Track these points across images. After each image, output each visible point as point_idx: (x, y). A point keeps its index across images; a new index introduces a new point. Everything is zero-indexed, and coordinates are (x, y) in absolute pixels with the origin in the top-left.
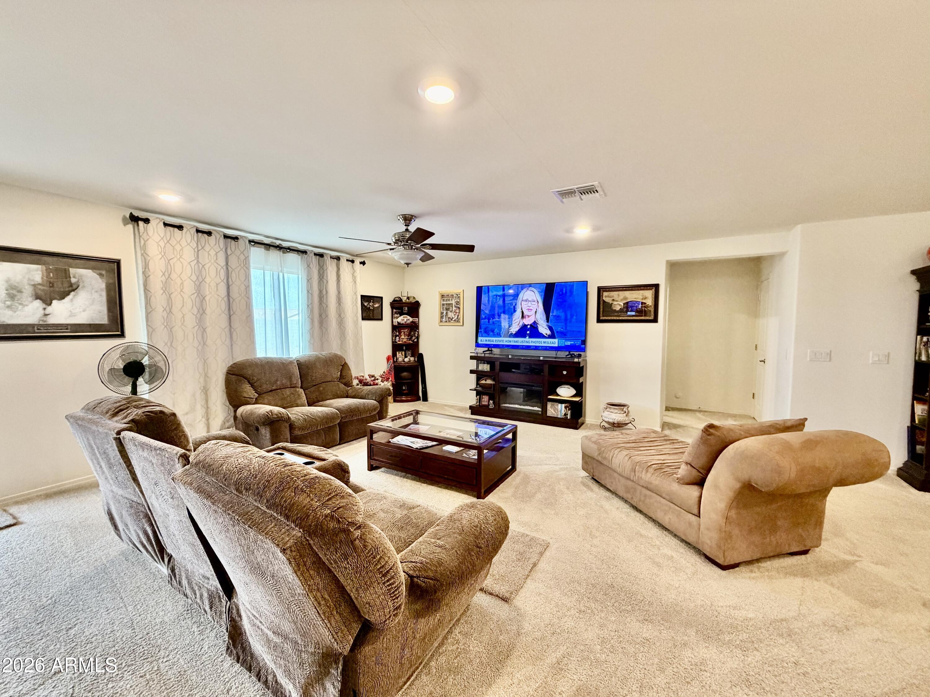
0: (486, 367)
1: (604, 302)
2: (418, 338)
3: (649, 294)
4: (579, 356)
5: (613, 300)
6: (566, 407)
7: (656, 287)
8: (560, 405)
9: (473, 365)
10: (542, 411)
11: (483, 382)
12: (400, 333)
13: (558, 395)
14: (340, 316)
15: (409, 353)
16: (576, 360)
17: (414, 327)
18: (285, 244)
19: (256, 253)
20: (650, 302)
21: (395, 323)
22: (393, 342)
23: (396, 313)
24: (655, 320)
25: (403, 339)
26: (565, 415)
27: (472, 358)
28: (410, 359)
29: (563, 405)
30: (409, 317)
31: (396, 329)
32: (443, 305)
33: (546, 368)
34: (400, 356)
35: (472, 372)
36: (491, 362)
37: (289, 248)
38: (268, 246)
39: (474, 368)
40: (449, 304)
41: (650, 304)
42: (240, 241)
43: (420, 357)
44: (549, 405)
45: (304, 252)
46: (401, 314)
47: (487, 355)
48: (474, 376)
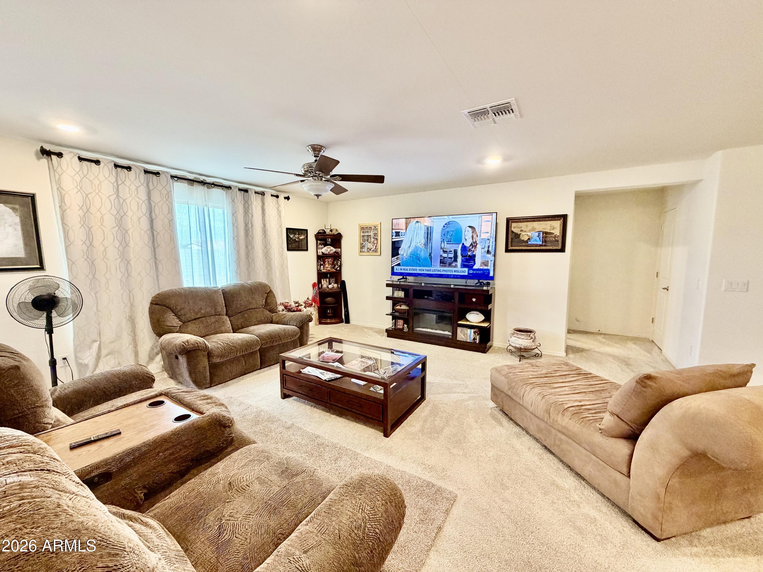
0: (400, 294)
1: (512, 232)
2: (340, 266)
3: (557, 224)
4: (488, 284)
5: (522, 231)
6: (475, 333)
7: (564, 217)
8: (469, 330)
9: (389, 292)
10: (453, 335)
11: (398, 307)
12: (324, 262)
13: (468, 321)
14: (266, 247)
15: (333, 280)
16: (485, 288)
17: (337, 257)
18: (209, 180)
19: (180, 187)
20: (557, 232)
21: (320, 254)
22: (318, 271)
23: (320, 244)
24: (562, 250)
25: (328, 267)
26: (474, 339)
27: (388, 285)
28: (334, 286)
29: (473, 330)
30: (332, 248)
31: (321, 258)
32: (363, 236)
33: (457, 296)
34: (325, 283)
35: (388, 298)
36: (405, 289)
37: (213, 184)
38: (192, 181)
39: (390, 294)
40: (368, 236)
41: (558, 234)
42: (162, 176)
43: (343, 283)
44: (459, 329)
45: (229, 188)
46: (325, 245)
47: (402, 283)
48: (390, 302)
